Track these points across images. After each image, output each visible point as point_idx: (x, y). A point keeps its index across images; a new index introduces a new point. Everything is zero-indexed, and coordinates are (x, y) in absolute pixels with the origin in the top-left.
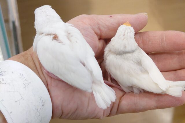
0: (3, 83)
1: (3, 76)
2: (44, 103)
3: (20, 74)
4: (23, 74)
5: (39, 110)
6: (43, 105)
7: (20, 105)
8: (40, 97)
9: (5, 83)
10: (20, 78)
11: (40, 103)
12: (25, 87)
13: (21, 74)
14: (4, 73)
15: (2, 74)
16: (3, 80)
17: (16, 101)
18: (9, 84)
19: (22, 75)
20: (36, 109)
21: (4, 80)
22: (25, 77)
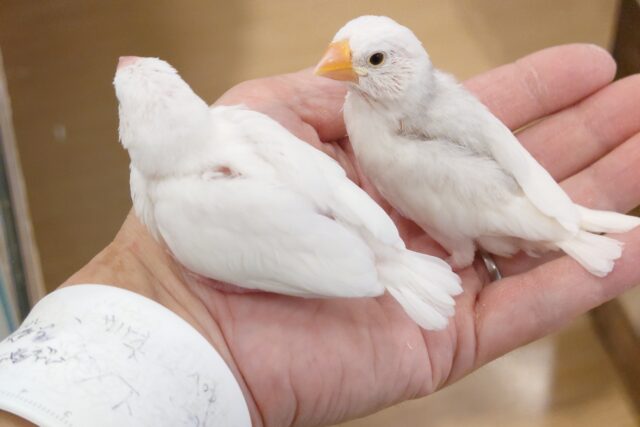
0: (55, 361)
1: (47, 339)
2: (213, 391)
3: (107, 319)
4: (113, 317)
5: (201, 421)
6: (211, 401)
7: (131, 414)
8: (193, 375)
9: (62, 359)
10: (108, 330)
11: (198, 394)
12: (134, 354)
13: (110, 317)
14: (48, 332)
15: (44, 335)
16: (51, 350)
17: (116, 407)
18: (76, 357)
19: (114, 320)
20: (191, 418)
21: (56, 351)
22: (123, 324)
